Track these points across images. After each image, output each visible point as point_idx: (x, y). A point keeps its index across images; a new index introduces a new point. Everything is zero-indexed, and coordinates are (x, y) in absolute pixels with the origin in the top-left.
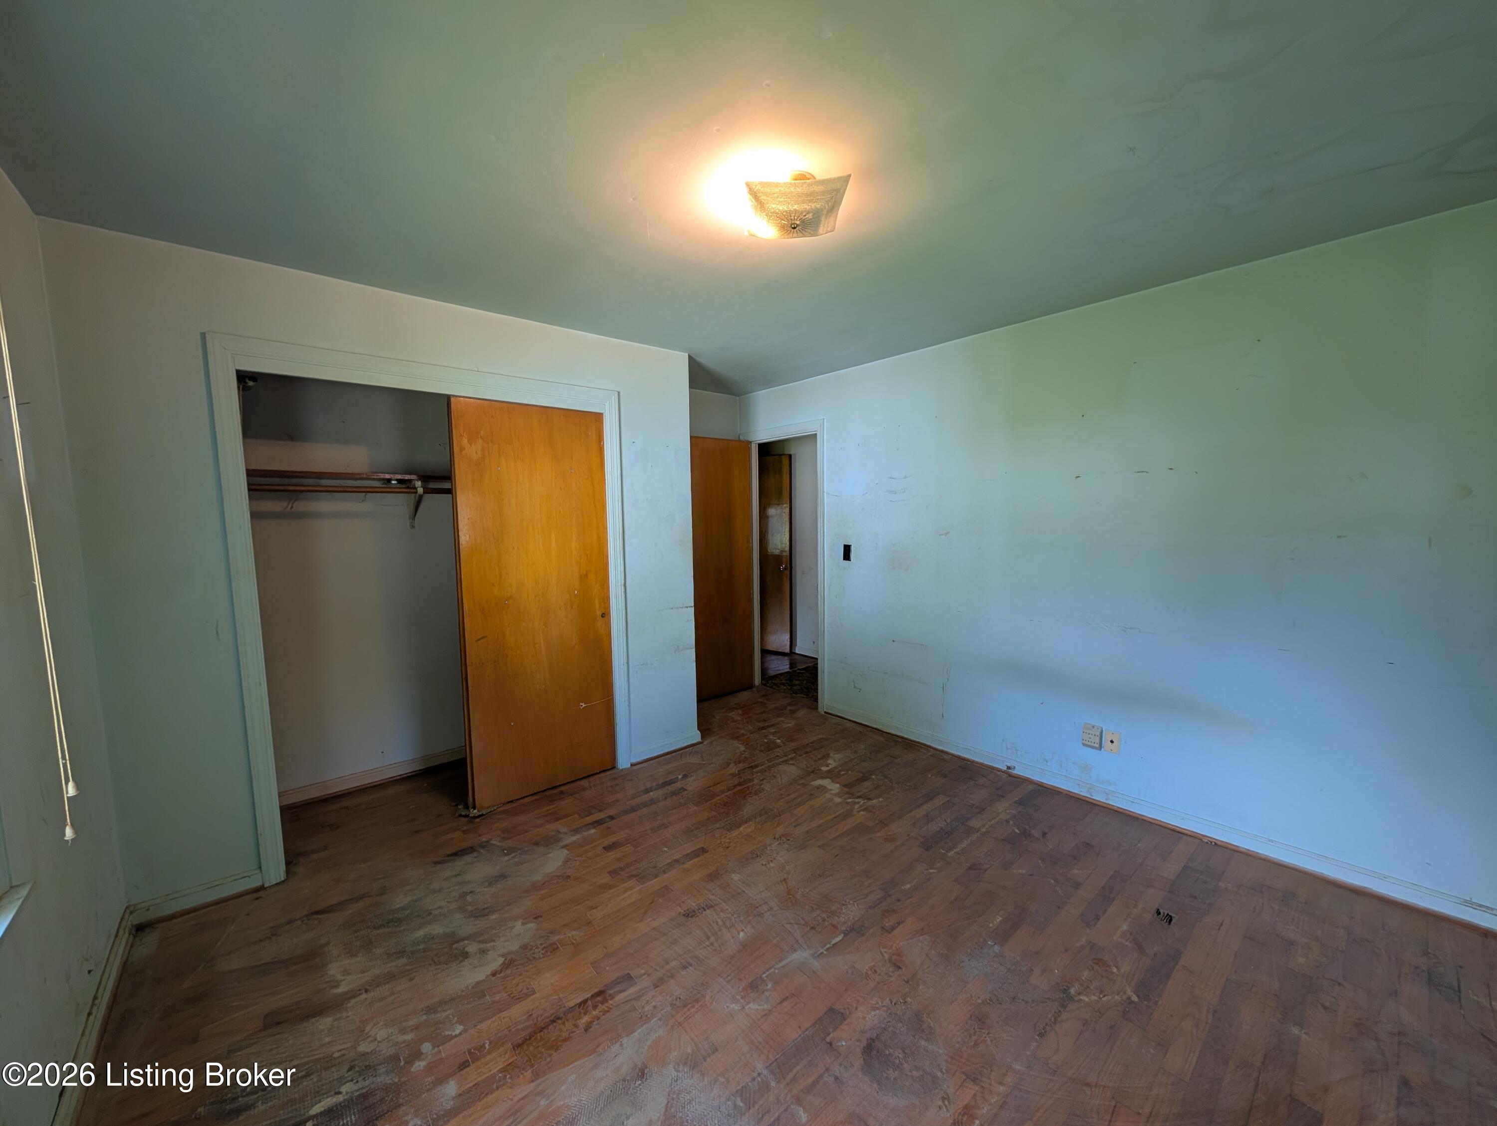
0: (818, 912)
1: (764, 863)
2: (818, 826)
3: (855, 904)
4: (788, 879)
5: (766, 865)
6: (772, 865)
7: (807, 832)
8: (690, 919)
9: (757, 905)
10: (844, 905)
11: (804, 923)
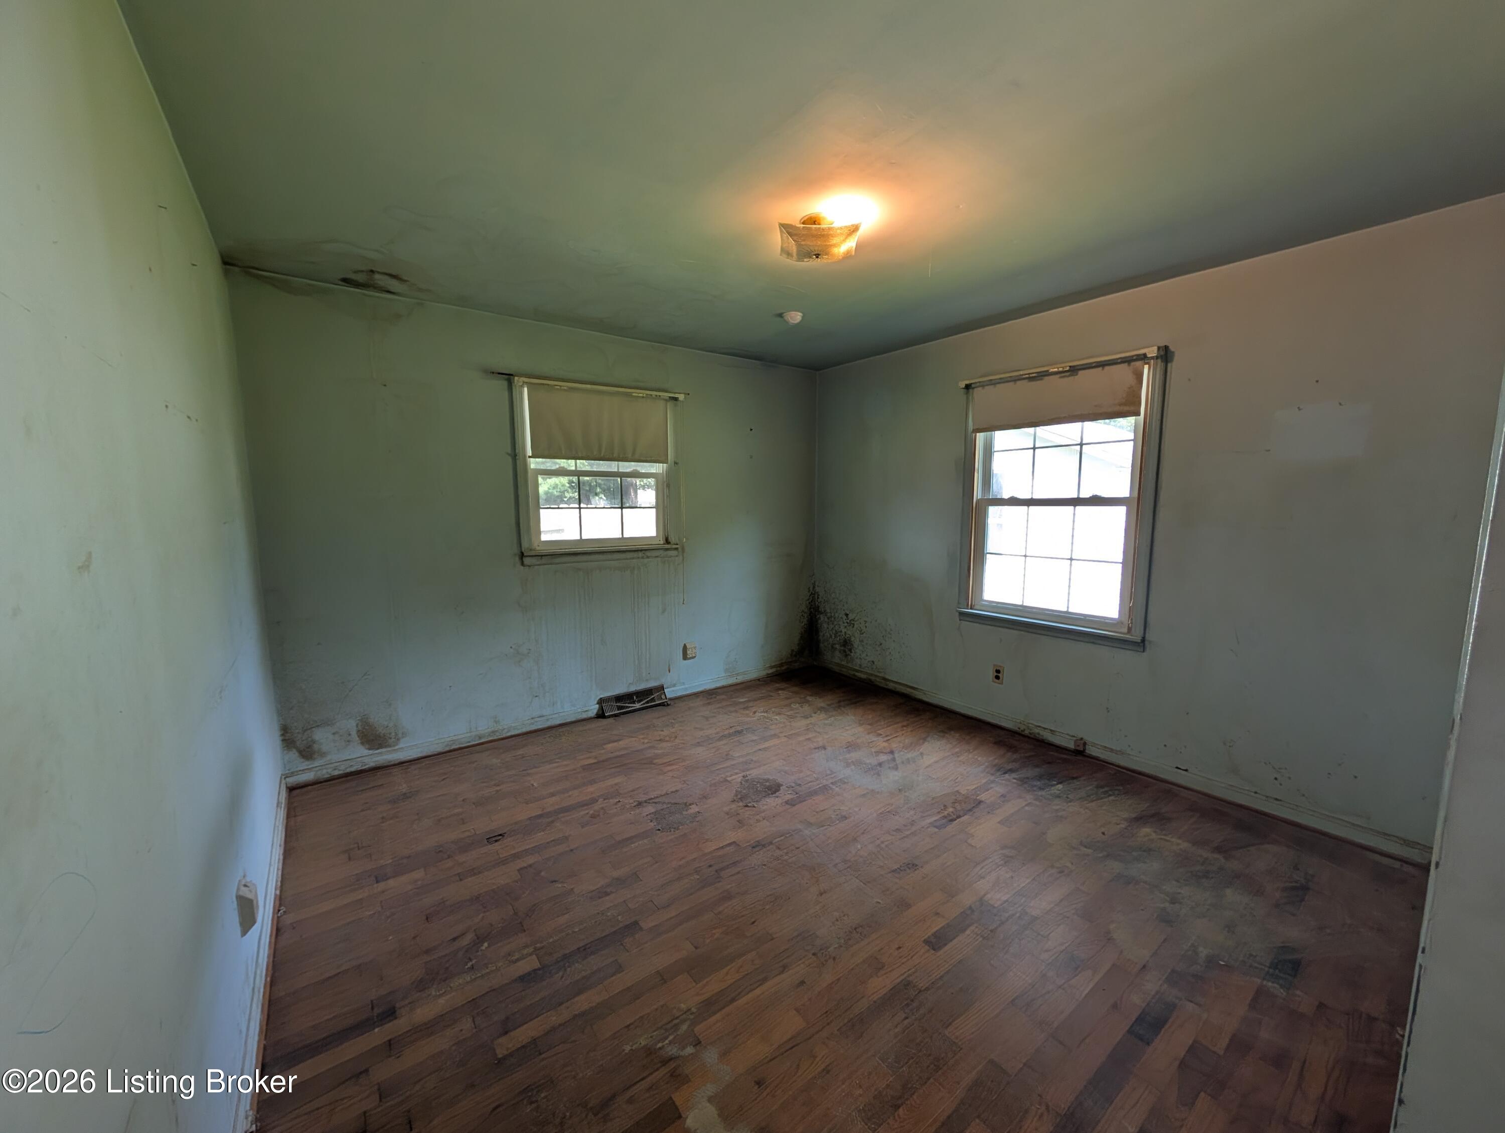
0: (790, 861)
1: (845, 918)
2: (765, 980)
3: (753, 865)
4: (818, 895)
5: (844, 916)
6: (836, 914)
7: (785, 968)
8: (910, 862)
9: (849, 869)
10: (765, 865)
11: (805, 853)
